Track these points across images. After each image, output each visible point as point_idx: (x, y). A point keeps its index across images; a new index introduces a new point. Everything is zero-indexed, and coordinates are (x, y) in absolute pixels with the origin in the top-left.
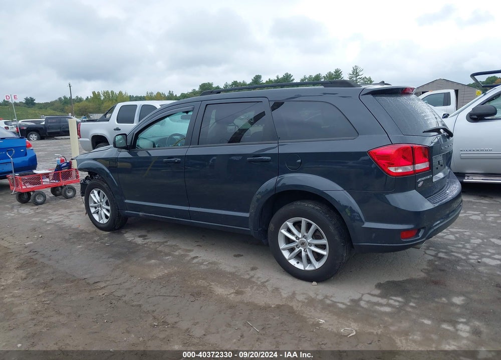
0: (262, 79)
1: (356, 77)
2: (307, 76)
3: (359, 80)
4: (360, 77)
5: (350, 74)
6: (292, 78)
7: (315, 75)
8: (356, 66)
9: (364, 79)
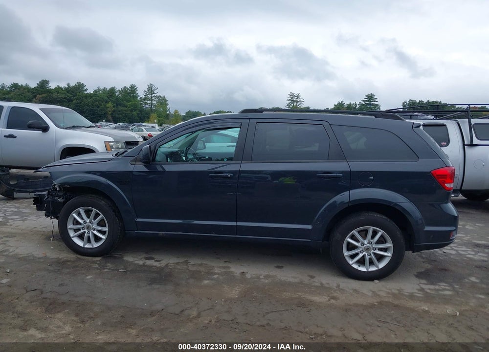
0: (50, 85)
1: (151, 95)
2: (102, 88)
3: (154, 98)
4: (155, 95)
5: (145, 91)
6: (85, 88)
7: (110, 88)
8: (151, 84)
9: (158, 97)
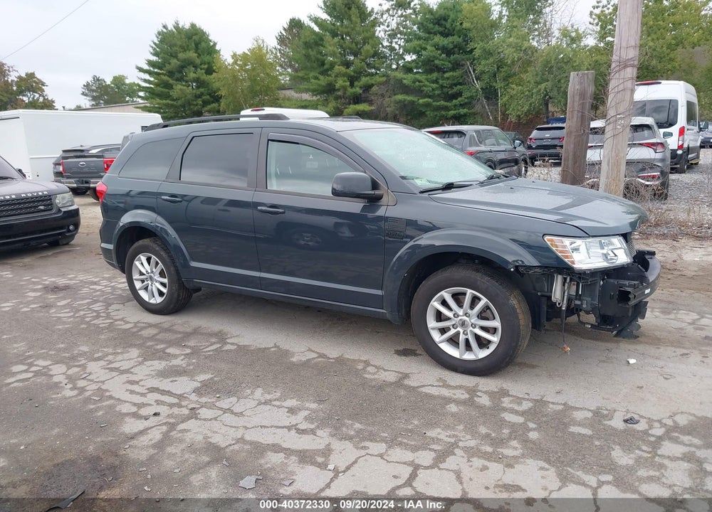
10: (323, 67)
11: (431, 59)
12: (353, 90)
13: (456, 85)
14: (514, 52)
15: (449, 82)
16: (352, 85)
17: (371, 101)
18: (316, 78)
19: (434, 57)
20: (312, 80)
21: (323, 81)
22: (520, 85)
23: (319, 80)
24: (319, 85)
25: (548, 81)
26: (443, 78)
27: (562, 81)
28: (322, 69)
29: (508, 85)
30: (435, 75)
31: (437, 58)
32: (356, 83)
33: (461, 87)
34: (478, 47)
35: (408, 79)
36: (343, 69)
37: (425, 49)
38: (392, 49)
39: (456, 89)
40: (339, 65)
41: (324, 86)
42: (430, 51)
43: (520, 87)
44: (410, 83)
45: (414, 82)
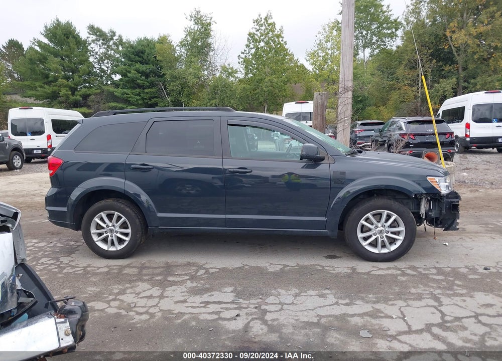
10: (46, 79)
11: (135, 79)
12: (74, 98)
13: (153, 98)
14: (194, 78)
15: (148, 95)
16: (73, 94)
17: (90, 106)
18: (41, 87)
19: (137, 78)
20: (39, 89)
21: (49, 89)
22: (198, 100)
23: (45, 88)
24: (45, 92)
25: (215, 98)
26: (144, 93)
27: (225, 99)
28: (46, 80)
29: (189, 100)
30: (138, 91)
31: (139, 79)
32: (76, 93)
33: (157, 99)
34: (168, 73)
35: (118, 92)
36: (65, 81)
37: (130, 72)
38: (102, 70)
39: (153, 100)
40: (62, 79)
41: (49, 93)
42: (133, 74)
43: (199, 102)
44: (120, 95)
45: (123, 94)
